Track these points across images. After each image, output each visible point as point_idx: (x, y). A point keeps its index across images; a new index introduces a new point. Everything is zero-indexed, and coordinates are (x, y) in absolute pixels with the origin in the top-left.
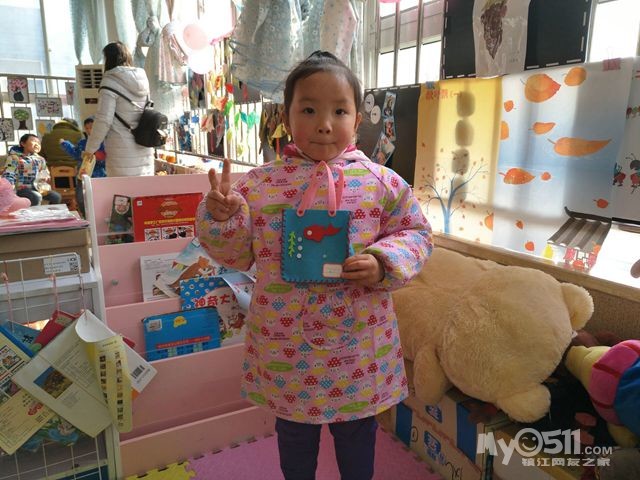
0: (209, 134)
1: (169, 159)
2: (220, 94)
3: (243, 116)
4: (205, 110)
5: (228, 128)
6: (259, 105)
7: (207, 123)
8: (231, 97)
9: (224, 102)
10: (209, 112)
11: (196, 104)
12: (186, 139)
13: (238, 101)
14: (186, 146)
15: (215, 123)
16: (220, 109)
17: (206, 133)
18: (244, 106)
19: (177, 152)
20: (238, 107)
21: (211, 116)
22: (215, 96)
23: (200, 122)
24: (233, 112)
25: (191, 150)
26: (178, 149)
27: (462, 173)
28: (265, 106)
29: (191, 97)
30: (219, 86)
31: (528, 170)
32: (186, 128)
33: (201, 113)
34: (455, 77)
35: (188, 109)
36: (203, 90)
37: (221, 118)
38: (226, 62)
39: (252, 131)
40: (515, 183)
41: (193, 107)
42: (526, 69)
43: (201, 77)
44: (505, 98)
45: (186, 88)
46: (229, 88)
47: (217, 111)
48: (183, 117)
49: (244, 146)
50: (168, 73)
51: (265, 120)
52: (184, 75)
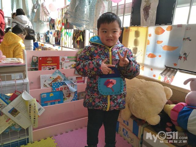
0: (55, 38)
1: (42, 45)
2: (60, 26)
3: (67, 33)
4: (54, 30)
5: (62, 36)
6: (73, 30)
7: (55, 34)
8: (63, 27)
9: (61, 28)
10: (56, 31)
11: (52, 28)
12: (48, 39)
13: (66, 28)
14: (48, 41)
15: (58, 34)
16: (60, 30)
17: (54, 37)
18: (68, 30)
19: (44, 43)
20: (65, 30)
21: (56, 33)
22: (58, 27)
23: (53, 34)
24: (64, 31)
25: (49, 43)
27: (135, 54)
28: (74, 30)
29: (50, 26)
30: (60, 23)
31: (155, 54)
32: (48, 36)
33: (53, 31)
34: (134, 26)
35: (49, 30)
36: (54, 24)
37: (60, 33)
38: (62, 16)
39: (70, 38)
40: (151, 57)
41: (50, 29)
42: (155, 25)
43: (54, 20)
44: (149, 33)
45: (48, 23)
46: (63, 24)
47: (59, 31)
48: (47, 32)
49: (67, 42)
50: (43, 18)
51: (75, 35)
52: (48, 19)
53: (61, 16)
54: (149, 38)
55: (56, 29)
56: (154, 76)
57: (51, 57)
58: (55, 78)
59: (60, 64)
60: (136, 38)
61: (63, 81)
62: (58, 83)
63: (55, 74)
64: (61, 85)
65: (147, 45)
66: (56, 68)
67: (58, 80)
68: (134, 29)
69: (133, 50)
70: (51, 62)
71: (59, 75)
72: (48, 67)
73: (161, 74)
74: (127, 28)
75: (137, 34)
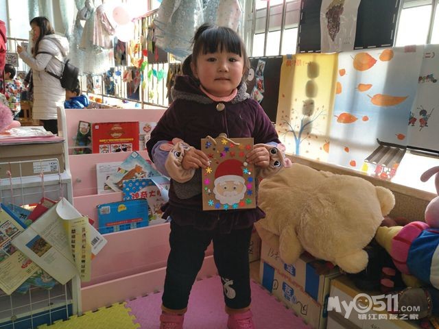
0: (128, 83)
1: (98, 100)
2: (138, 57)
3: (155, 72)
4: (125, 67)
5: (143, 80)
6: (166, 65)
7: (128, 76)
8: (146, 59)
9: (141, 62)
10: (128, 68)
11: (119, 62)
12: (111, 87)
13: (151, 61)
14: (111, 91)
15: (133, 76)
16: (137, 66)
17: (126, 83)
18: (155, 65)
19: (103, 96)
20: (150, 65)
21: (130, 72)
22: (133, 59)
23: (122, 75)
24: (148, 68)
25: (114, 94)
26: (104, 94)
27: (309, 115)
28: (171, 66)
29: (115, 58)
30: (137, 50)
31: (353, 114)
32: (111, 79)
33: (123, 69)
34: (307, 52)
35: (113, 66)
36: (125, 53)
37: (138, 73)
38: (143, 34)
39: (161, 82)
40: (344, 122)
41: (116, 65)
42: (354, 49)
43: (124, 43)
44: (340, 67)
45: (112, 51)
46: (145, 53)
47: (135, 68)
48: (109, 71)
49: (154, 92)
50: (100, 40)
51: (171, 75)
52: (111, 42)
53: (140, 35)
54: (340, 79)
55: (130, 64)
56: (353, 164)
57: (121, 123)
58: (129, 170)
59: (141, 138)
60: (310, 79)
61: (147, 178)
62: (137, 181)
63: (130, 162)
64: (143, 187)
65: (335, 95)
66: (131, 149)
67: (136, 174)
68: (305, 59)
69: (304, 106)
70: (120, 135)
71: (139, 165)
72: (114, 145)
73: (369, 159)
74: (289, 57)
75: (313, 70)
